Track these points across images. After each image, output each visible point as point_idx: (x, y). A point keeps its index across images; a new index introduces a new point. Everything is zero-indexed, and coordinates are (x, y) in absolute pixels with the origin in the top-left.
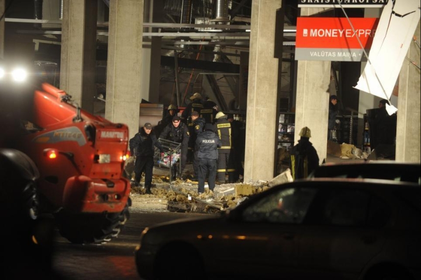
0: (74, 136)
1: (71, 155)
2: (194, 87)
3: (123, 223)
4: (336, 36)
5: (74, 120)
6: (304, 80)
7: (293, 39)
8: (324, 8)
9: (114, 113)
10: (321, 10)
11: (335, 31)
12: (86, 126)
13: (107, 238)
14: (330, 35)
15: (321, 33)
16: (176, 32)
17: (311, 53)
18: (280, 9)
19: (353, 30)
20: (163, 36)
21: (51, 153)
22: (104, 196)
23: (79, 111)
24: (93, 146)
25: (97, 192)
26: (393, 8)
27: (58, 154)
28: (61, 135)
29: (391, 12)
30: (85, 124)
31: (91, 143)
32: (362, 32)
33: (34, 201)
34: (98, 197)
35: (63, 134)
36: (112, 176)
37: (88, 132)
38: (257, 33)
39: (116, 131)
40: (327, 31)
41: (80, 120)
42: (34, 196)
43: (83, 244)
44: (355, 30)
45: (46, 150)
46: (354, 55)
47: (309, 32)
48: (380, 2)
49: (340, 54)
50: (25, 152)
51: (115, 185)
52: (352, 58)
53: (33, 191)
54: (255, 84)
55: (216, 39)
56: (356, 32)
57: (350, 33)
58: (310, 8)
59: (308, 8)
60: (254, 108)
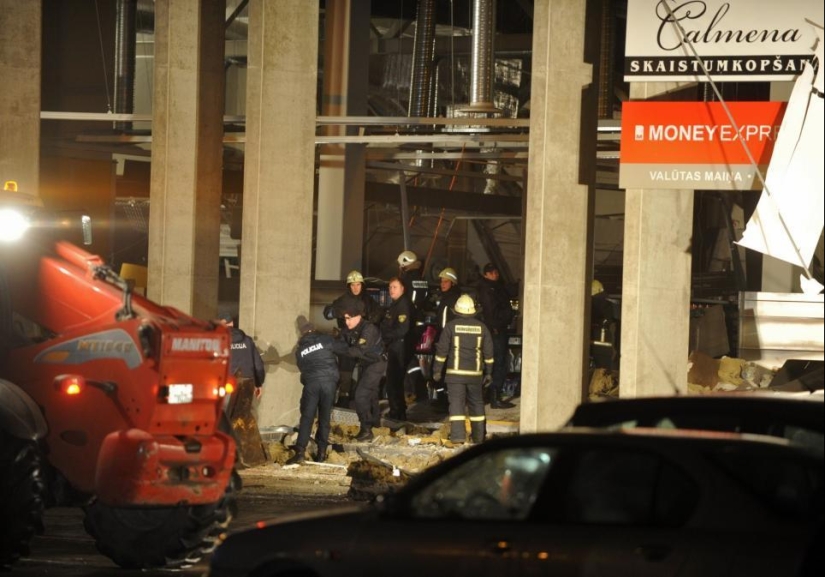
0: (118, 348)
1: (112, 388)
2: (450, 246)
3: (224, 525)
4: (701, 139)
5: (117, 315)
6: (638, 228)
7: (614, 146)
8: (677, 83)
9: (256, 301)
10: (671, 87)
11: (698, 130)
12: (141, 328)
13: (192, 557)
14: (688, 137)
15: (671, 133)
16: (393, 133)
17: (651, 173)
18: (590, 85)
19: (736, 127)
20: (367, 144)
21: (72, 383)
22: (181, 471)
23: (129, 296)
24: (156, 368)
25: (165, 463)
26: (813, 82)
27: (85, 386)
28: (92, 347)
29: (810, 89)
30: (140, 324)
31: (151, 363)
32: (752, 130)
33: (35, 482)
34: (168, 473)
35: (97, 344)
36: (198, 428)
37: (145, 340)
38: (542, 135)
39: (204, 337)
40: (682, 128)
41: (130, 316)
42: (36, 473)
43: (143, 570)
44: (739, 128)
45: (60, 377)
46: (738, 177)
47: (646, 132)
48: (787, 69)
49: (709, 176)
50: (17, 384)
51: (204, 448)
52: (733, 182)
53: (34, 463)
54: (540, 238)
55: (491, 148)
56: (741, 131)
57: (729, 133)
58: (648, 82)
59: (644, 82)
60: (539, 288)
